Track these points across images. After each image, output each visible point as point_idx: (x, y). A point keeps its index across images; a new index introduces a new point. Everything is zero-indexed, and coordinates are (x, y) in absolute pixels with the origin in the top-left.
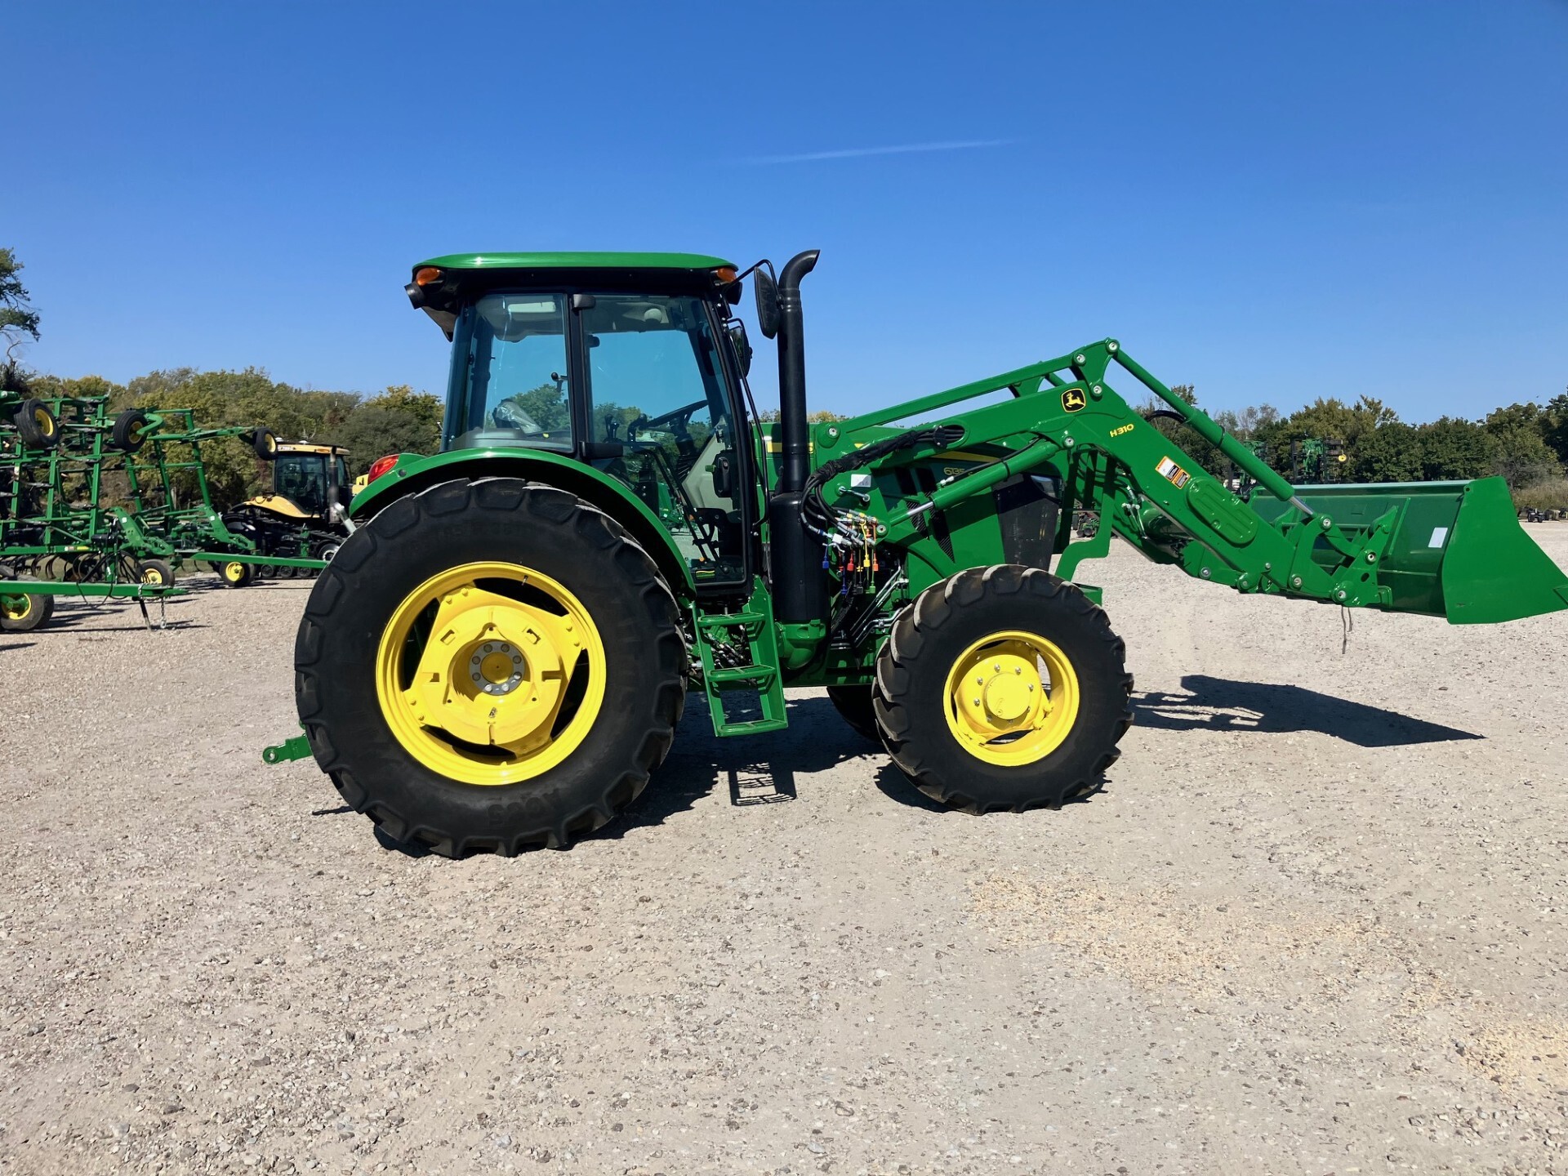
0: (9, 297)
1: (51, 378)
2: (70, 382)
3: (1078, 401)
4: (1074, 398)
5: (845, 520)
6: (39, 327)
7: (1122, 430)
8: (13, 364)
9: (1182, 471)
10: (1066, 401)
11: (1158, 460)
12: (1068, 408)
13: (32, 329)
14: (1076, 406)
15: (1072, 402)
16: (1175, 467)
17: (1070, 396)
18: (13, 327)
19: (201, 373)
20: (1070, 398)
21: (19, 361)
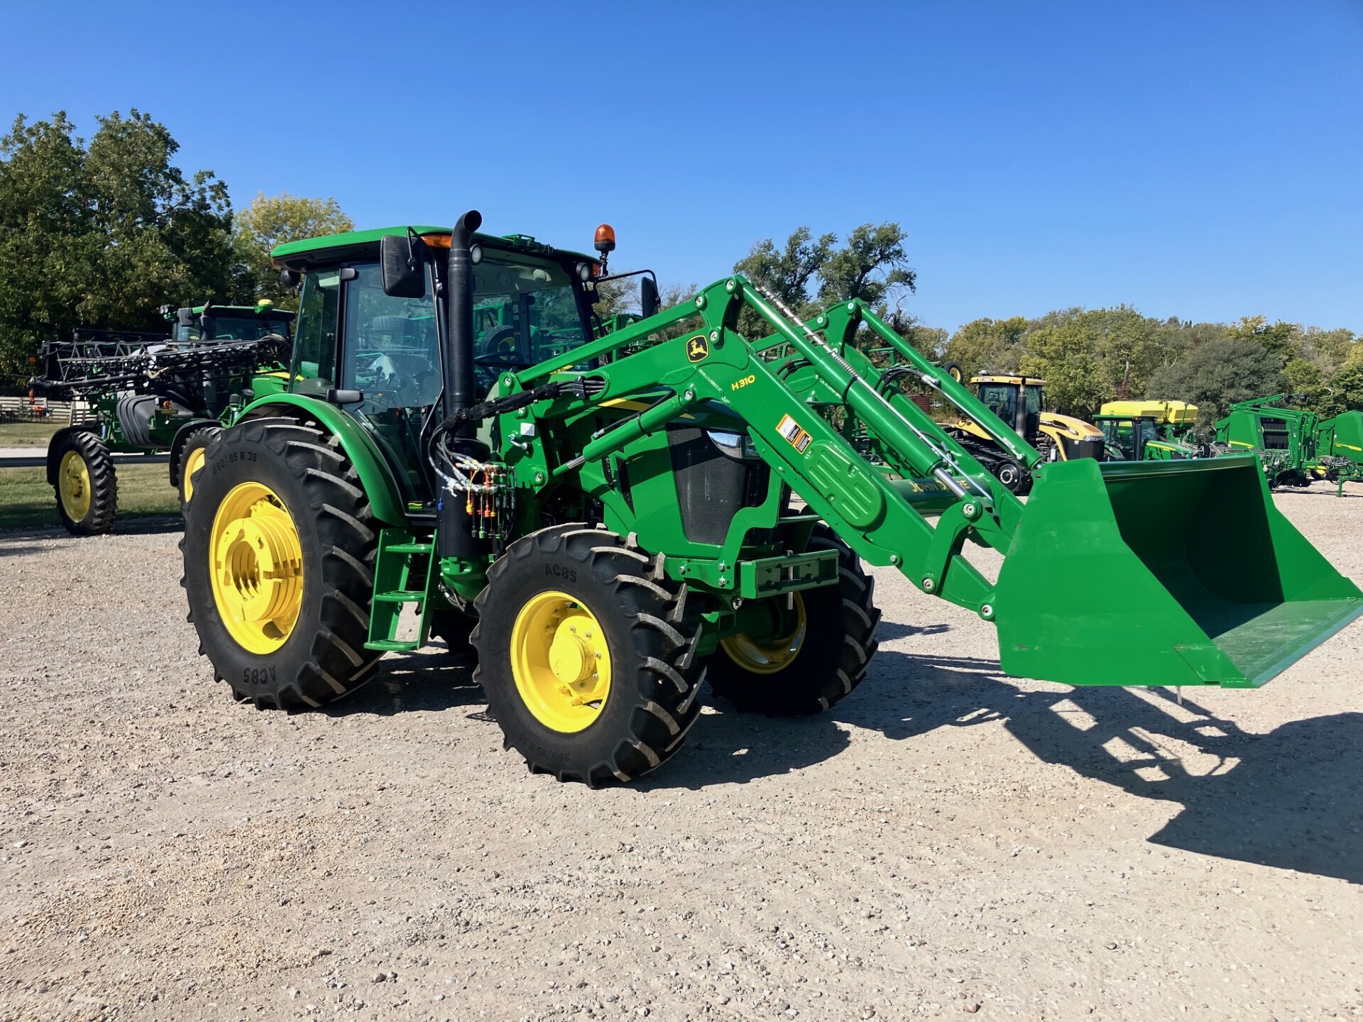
0: (895, 262)
1: (986, 320)
2: (1000, 322)
3: (701, 350)
4: (698, 346)
5: (463, 466)
6: (916, 283)
7: (743, 382)
8: (900, 312)
9: (804, 432)
10: (691, 349)
11: (778, 419)
12: (692, 358)
13: (910, 284)
14: (699, 356)
15: (696, 351)
16: (796, 427)
17: (695, 343)
18: (898, 284)
19: (1086, 312)
20: (694, 346)
21: (904, 310)
